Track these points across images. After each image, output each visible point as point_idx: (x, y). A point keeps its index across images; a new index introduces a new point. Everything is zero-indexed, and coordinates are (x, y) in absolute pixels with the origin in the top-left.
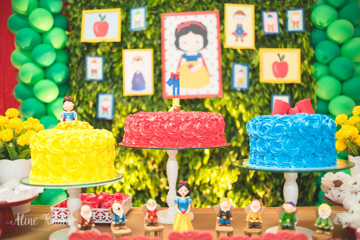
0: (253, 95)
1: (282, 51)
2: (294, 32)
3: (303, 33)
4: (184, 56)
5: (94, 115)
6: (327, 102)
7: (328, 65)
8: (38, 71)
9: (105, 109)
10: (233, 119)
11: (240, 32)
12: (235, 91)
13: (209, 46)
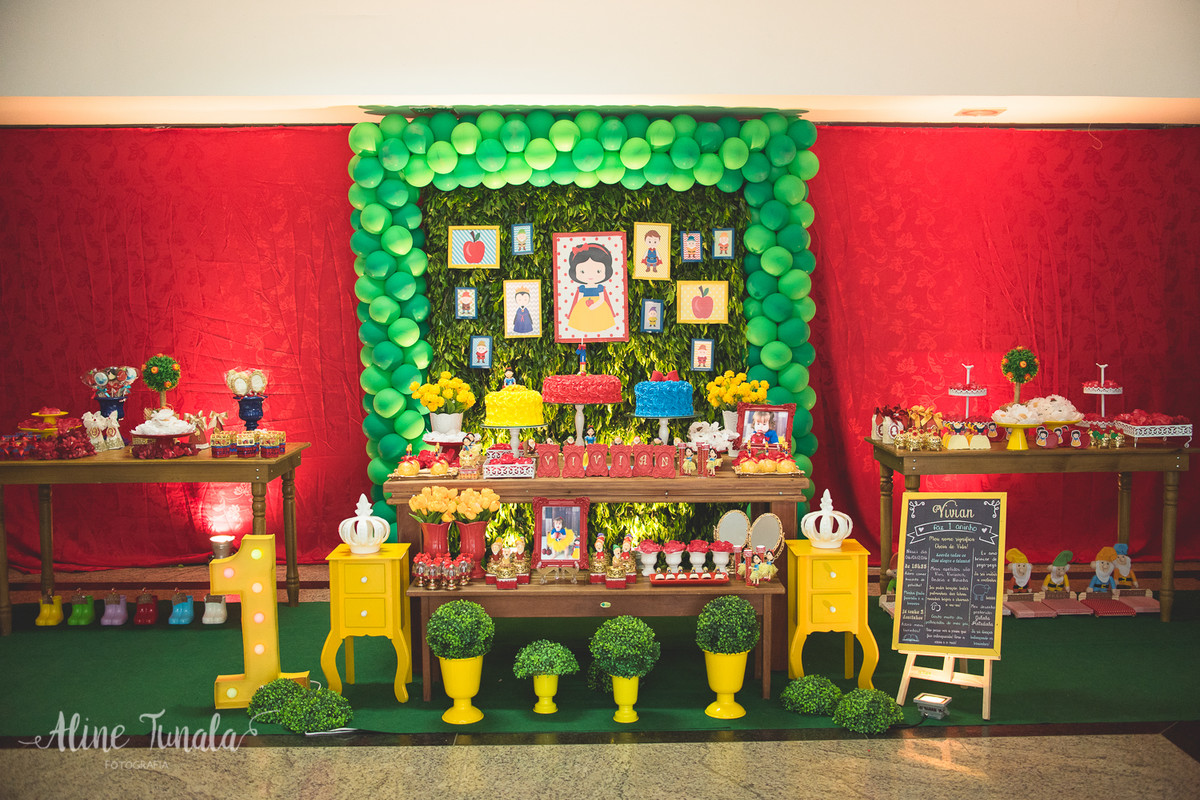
0: (668, 338)
1: (705, 284)
2: (722, 259)
3: (733, 261)
4: (581, 289)
5: (466, 364)
6: (760, 348)
7: (762, 301)
8: (396, 308)
9: (481, 356)
10: (643, 369)
11: (652, 258)
12: (645, 334)
13: (613, 277)
